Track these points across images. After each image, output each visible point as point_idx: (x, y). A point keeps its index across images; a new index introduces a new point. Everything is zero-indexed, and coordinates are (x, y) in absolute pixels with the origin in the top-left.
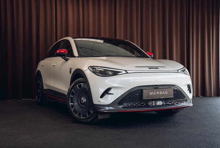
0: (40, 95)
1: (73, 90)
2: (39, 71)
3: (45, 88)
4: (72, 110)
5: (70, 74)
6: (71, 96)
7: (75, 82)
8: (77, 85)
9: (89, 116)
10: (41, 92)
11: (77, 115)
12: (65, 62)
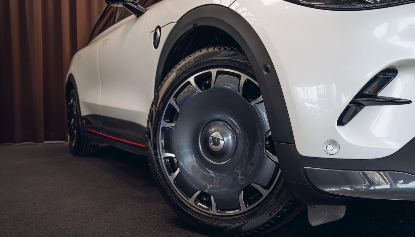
0: (75, 131)
1: (172, 101)
2: (71, 76)
3: (84, 112)
4: (172, 178)
5: (156, 47)
6: (163, 123)
7: (178, 67)
8: (191, 79)
9: (248, 207)
10: (76, 125)
11: (191, 201)
12: (136, 21)
